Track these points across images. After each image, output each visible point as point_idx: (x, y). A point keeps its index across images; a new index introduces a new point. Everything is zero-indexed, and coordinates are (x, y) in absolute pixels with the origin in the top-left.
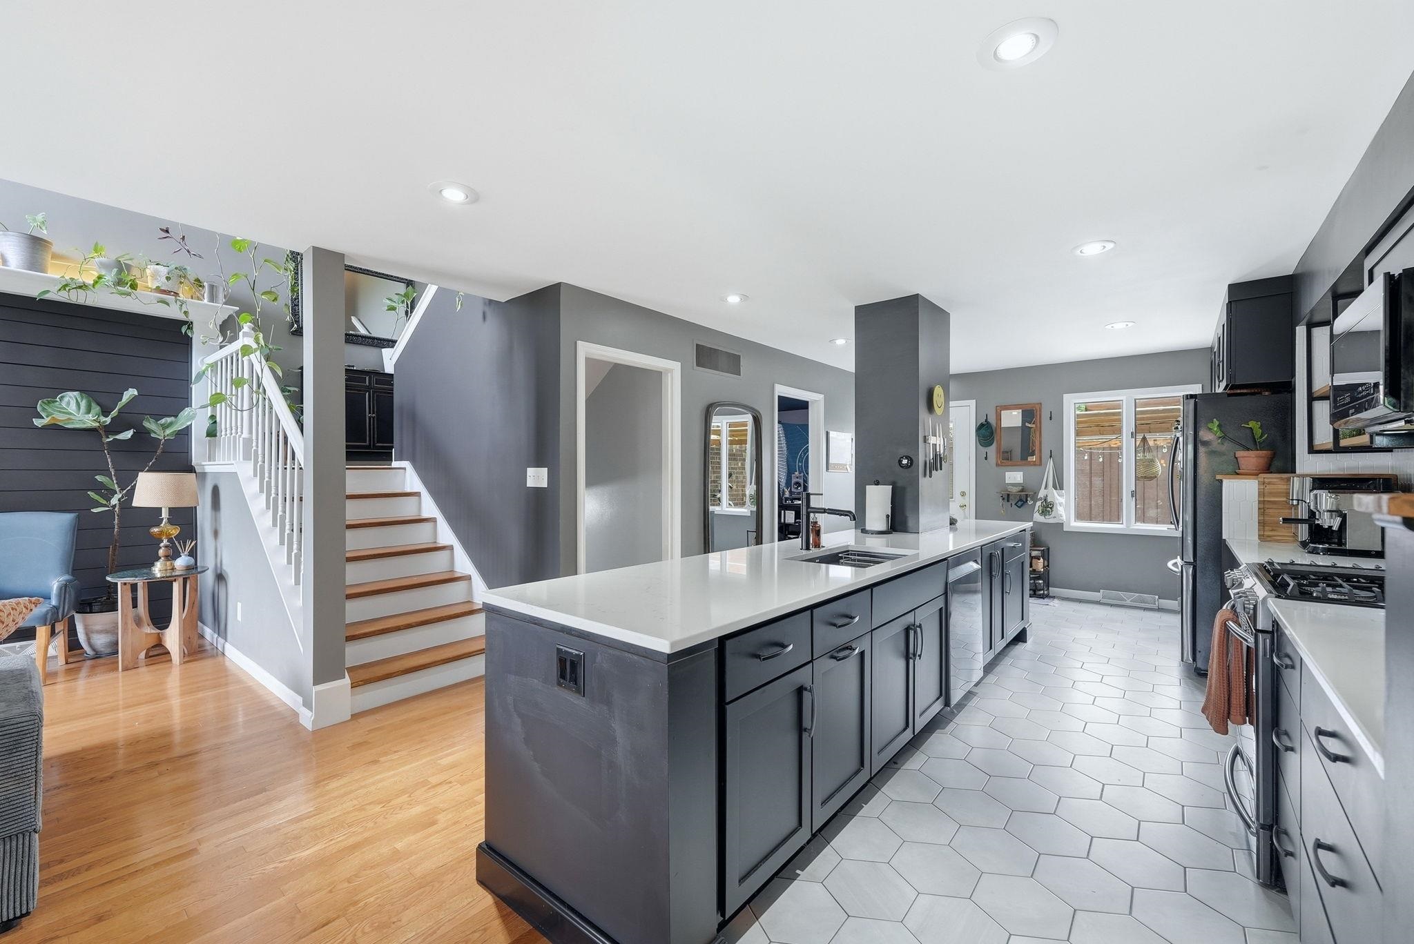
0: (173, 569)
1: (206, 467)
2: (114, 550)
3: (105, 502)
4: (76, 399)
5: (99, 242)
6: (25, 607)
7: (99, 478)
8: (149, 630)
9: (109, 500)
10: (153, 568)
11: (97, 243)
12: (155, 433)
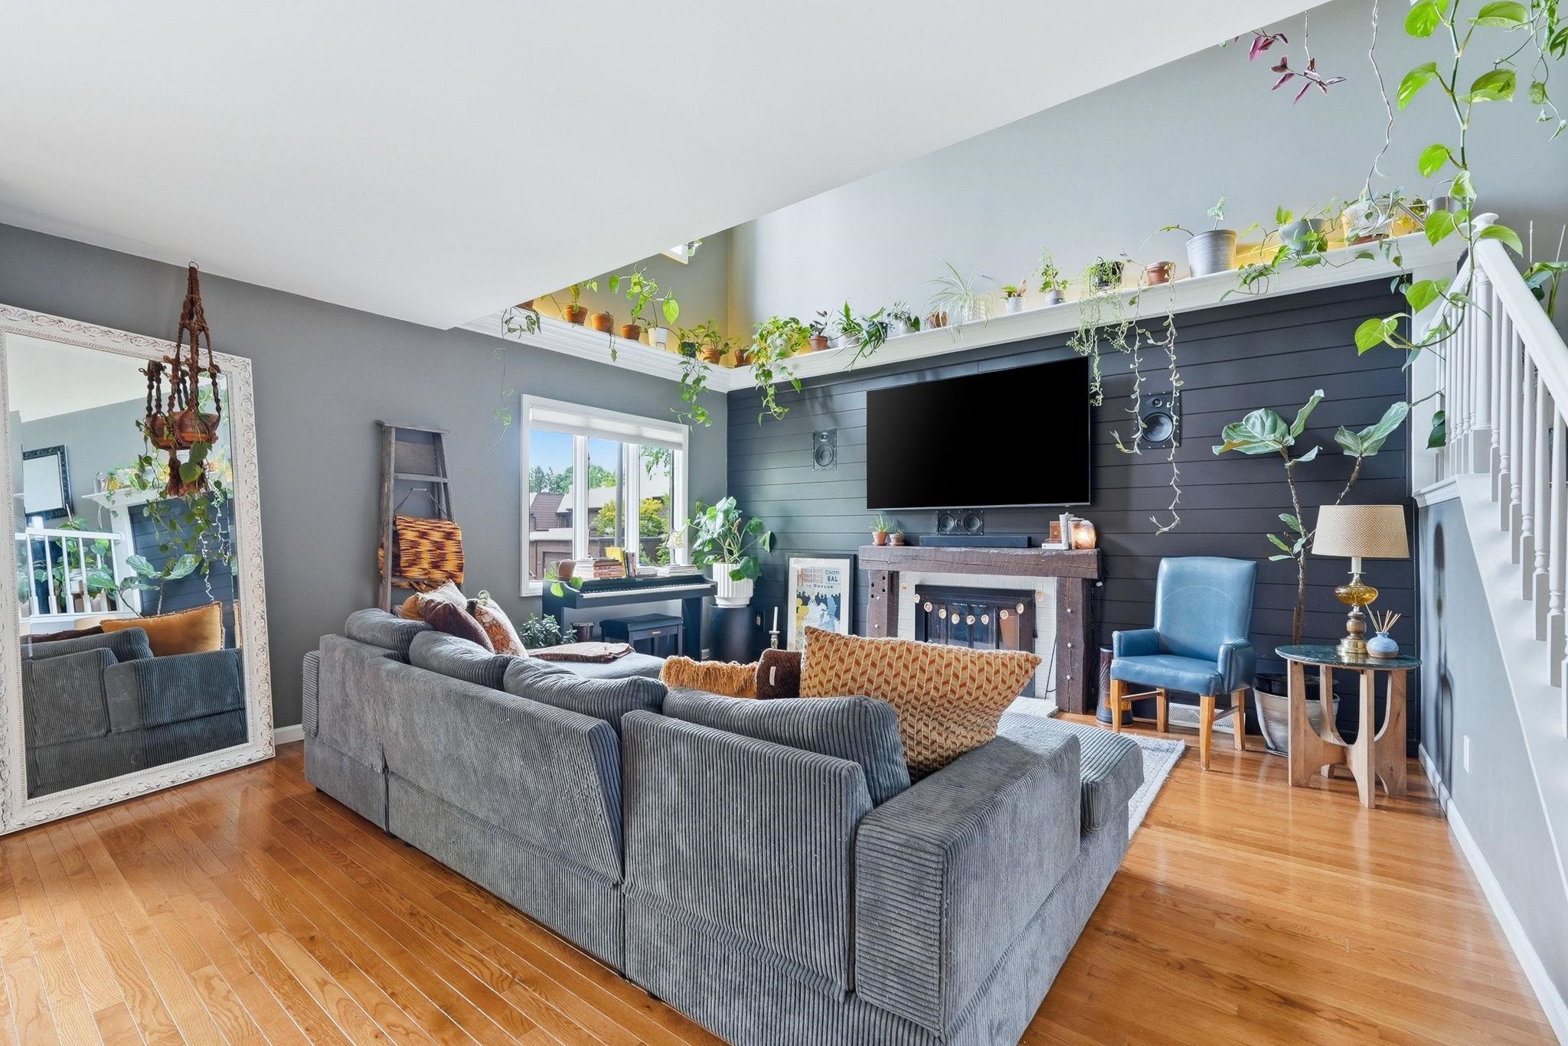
0: (1366, 654)
1: (1427, 496)
2: (1299, 614)
3: (1285, 548)
4: (1262, 418)
5: (1282, 207)
6: (1018, 665)
7: (1283, 517)
8: (1332, 738)
9: (1291, 545)
10: (1339, 648)
11: (1280, 210)
12: (1349, 449)
